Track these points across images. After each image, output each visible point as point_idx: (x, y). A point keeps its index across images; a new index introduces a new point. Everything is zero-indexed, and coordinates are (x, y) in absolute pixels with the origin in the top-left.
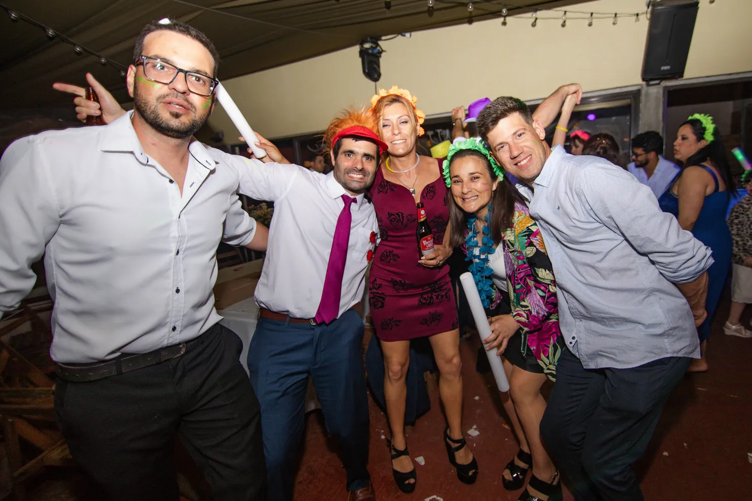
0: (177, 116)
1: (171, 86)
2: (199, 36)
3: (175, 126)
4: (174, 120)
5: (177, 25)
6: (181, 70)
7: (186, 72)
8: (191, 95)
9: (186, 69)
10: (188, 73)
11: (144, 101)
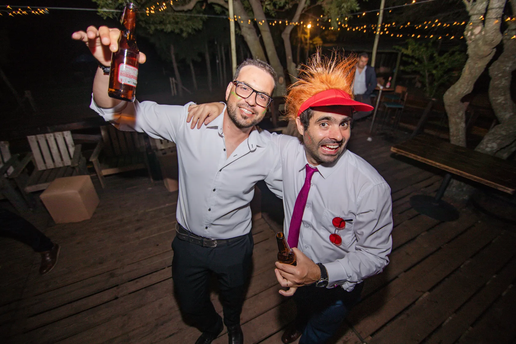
0: (245, 118)
1: (246, 99)
2: (270, 71)
3: (242, 124)
4: (243, 120)
5: (260, 63)
6: (254, 91)
7: (257, 92)
8: (257, 106)
9: (258, 90)
10: (258, 93)
11: (230, 105)
